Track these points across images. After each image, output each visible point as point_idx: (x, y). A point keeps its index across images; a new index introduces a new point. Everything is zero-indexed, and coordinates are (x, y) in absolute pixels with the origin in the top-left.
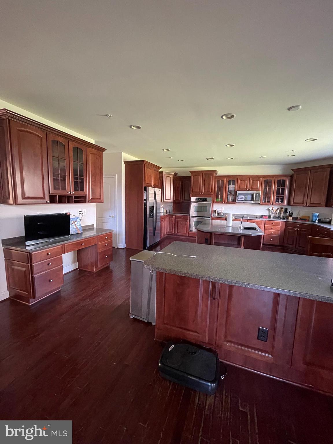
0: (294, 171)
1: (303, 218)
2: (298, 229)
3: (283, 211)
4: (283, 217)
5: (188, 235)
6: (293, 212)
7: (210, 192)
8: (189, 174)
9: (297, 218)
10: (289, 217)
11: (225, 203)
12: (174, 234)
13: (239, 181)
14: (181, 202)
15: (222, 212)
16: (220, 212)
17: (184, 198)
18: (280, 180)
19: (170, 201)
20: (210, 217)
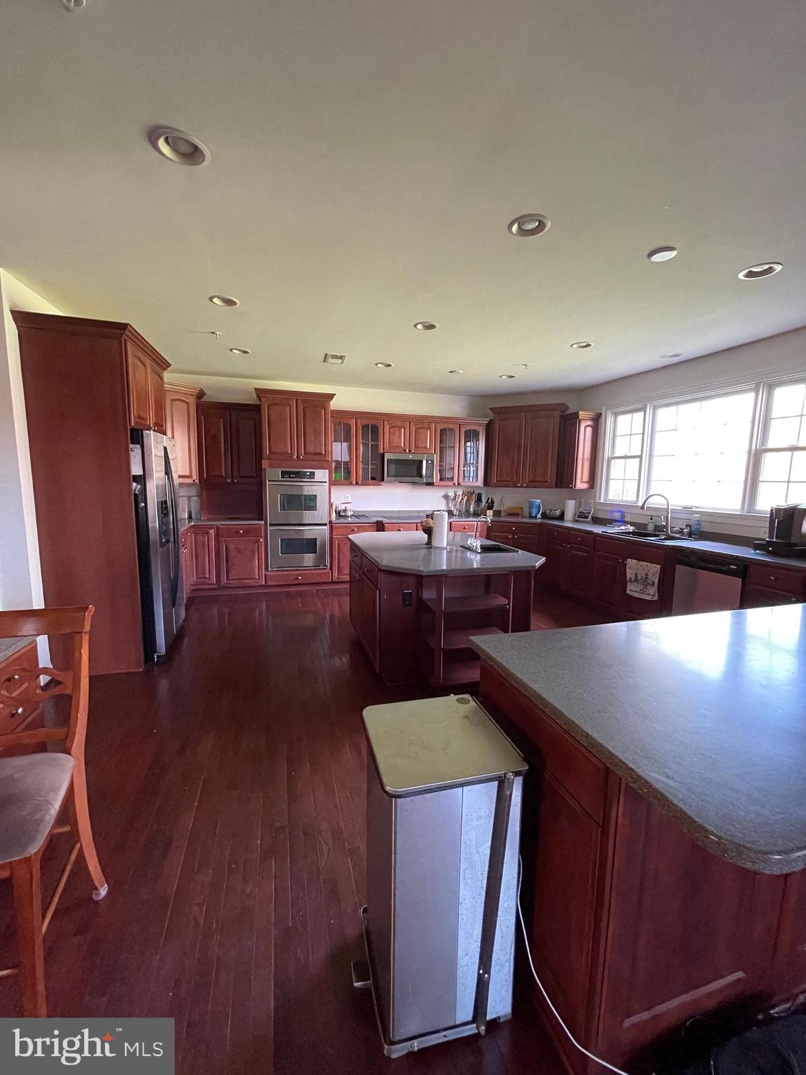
0: (494, 413)
1: (513, 512)
2: (514, 536)
3: (474, 497)
4: (474, 511)
5: (264, 583)
6: (495, 500)
7: (321, 454)
8: (252, 399)
9: (500, 511)
10: (488, 511)
11: (357, 483)
12: (215, 586)
13: (387, 428)
14: (228, 483)
15: (348, 508)
16: (342, 507)
17: (239, 471)
18: (470, 430)
19: (190, 481)
20: (326, 525)
